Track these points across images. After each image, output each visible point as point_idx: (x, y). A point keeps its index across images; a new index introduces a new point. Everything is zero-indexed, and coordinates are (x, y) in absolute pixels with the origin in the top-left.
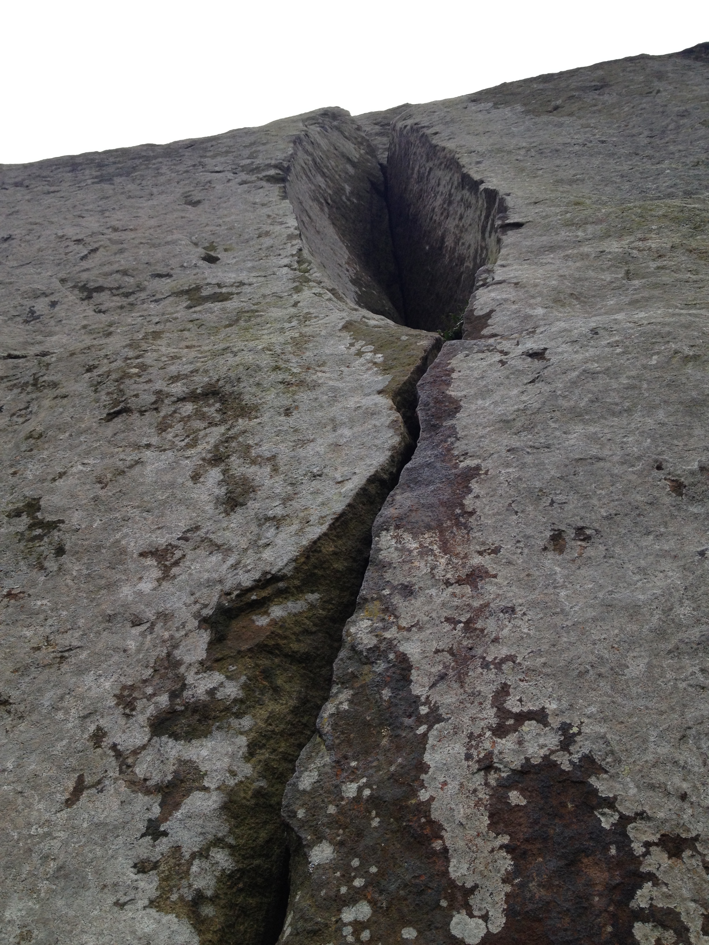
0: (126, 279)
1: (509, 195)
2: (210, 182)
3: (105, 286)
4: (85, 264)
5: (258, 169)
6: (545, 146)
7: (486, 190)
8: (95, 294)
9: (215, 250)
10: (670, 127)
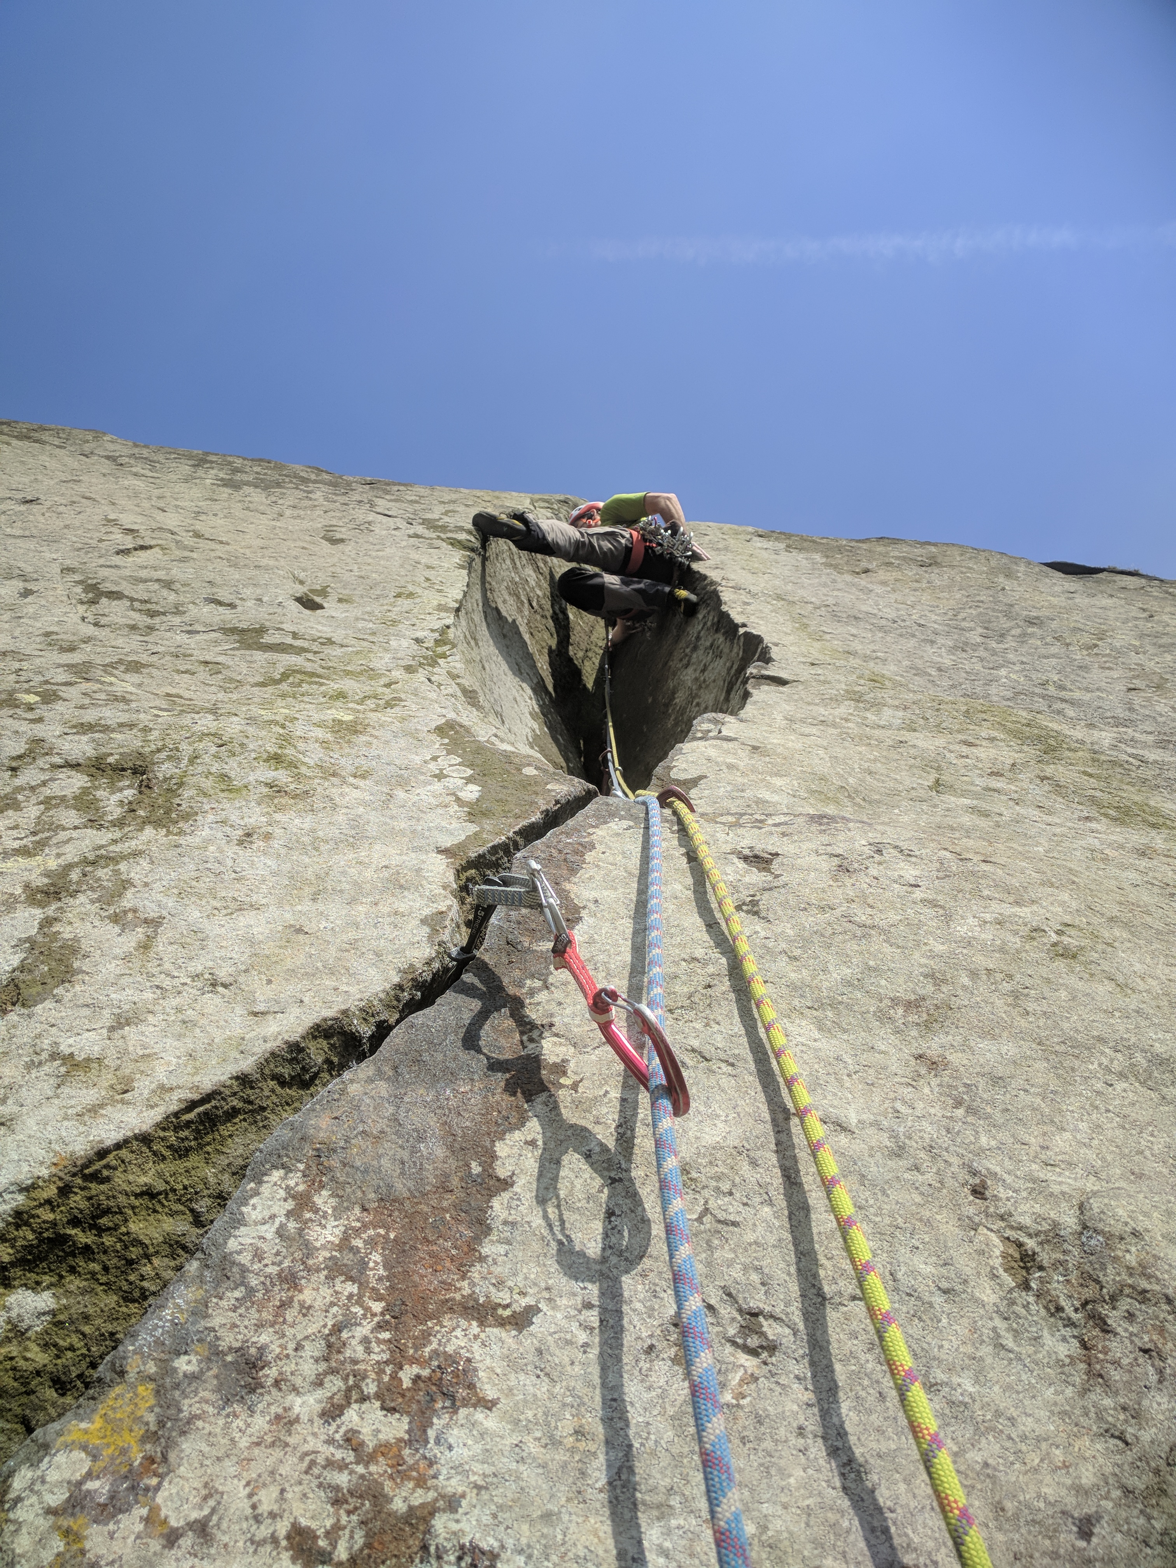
0: (165, 592)
1: (776, 645)
2: (369, 523)
3: (126, 593)
4: (118, 560)
5: (444, 528)
6: (840, 608)
7: (746, 634)
8: (104, 600)
9: (326, 597)
10: (1013, 632)
